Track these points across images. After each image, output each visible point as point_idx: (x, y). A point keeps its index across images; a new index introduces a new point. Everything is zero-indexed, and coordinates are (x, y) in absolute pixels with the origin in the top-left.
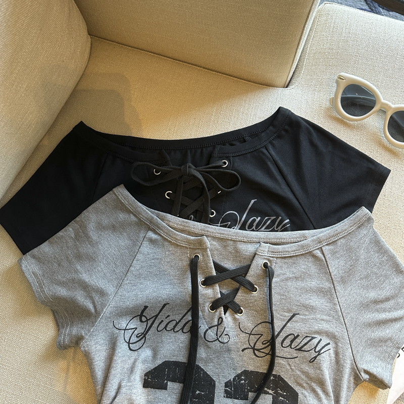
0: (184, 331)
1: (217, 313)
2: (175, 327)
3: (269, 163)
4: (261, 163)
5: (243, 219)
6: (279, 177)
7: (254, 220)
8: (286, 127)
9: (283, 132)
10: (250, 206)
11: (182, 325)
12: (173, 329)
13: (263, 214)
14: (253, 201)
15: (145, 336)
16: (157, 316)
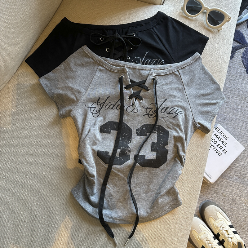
0: (117, 109)
1: (132, 100)
2: (113, 107)
3: (154, 35)
4: (151, 35)
5: (143, 60)
6: (159, 42)
7: (148, 61)
8: (162, 20)
9: (160, 22)
10: (146, 55)
11: (116, 106)
12: (112, 108)
13: (152, 58)
14: (147, 52)
15: (99, 111)
16: (105, 102)
